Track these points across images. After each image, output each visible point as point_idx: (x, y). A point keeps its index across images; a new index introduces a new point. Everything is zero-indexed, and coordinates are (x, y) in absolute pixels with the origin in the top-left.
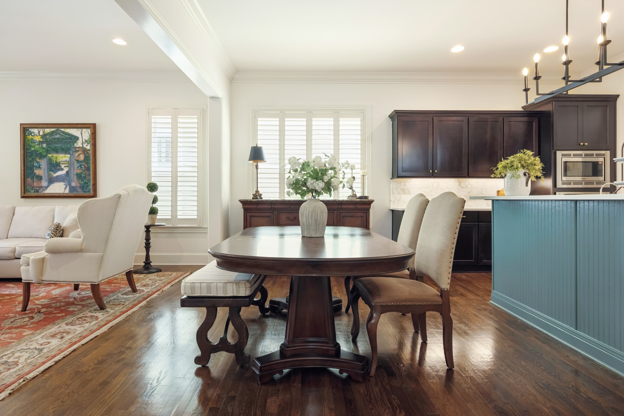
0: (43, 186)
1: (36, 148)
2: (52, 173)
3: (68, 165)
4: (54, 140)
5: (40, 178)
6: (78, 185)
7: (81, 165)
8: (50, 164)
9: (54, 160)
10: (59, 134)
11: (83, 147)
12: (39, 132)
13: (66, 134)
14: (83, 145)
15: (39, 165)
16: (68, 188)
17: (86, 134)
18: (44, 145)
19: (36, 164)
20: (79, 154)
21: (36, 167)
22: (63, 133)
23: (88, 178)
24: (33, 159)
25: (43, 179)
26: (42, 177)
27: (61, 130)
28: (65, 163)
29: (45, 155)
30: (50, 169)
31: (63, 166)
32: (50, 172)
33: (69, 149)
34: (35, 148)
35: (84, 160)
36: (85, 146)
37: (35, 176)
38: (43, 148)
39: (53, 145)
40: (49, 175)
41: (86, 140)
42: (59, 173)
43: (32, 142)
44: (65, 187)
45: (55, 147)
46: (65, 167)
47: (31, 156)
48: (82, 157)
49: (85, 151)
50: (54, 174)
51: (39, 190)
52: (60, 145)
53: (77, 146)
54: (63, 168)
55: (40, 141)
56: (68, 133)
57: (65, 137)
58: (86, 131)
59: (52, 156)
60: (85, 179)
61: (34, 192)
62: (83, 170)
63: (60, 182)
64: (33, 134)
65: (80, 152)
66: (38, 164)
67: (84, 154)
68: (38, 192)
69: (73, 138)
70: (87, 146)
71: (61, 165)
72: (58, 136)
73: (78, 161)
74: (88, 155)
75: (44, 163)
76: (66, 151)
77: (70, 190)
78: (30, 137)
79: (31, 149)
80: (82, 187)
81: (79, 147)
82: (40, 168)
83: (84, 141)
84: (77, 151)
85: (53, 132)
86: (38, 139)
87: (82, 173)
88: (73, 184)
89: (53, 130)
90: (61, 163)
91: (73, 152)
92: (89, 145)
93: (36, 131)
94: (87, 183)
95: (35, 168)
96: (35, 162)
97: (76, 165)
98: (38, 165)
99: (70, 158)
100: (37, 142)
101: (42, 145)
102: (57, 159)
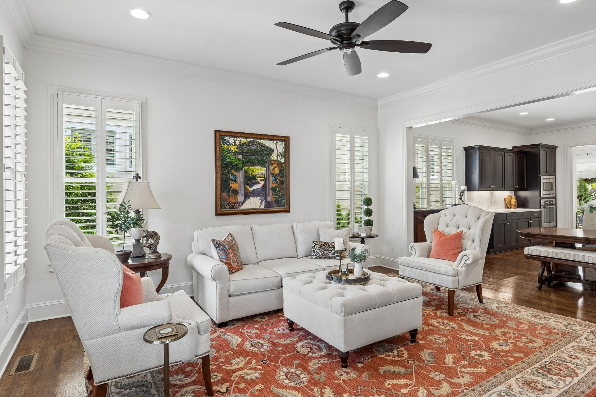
0: (239, 201)
1: (232, 159)
2: (248, 186)
3: (264, 178)
4: (251, 151)
5: (235, 192)
6: (274, 199)
7: (276, 179)
8: (246, 177)
9: (250, 173)
10: (255, 145)
11: (278, 161)
12: (235, 142)
13: (262, 146)
14: (278, 158)
15: (235, 178)
16: (264, 203)
17: (280, 147)
18: (240, 156)
19: (231, 177)
20: (275, 168)
21: (232, 180)
22: (259, 145)
23: (282, 192)
24: (228, 171)
25: (239, 193)
26: (238, 191)
27: (258, 142)
28: (261, 176)
29: (241, 167)
30: (246, 182)
31: (259, 179)
32: (246, 186)
33: (265, 162)
34: (230, 159)
35: (279, 174)
36: (279, 158)
37: (231, 190)
38: (239, 160)
39: (249, 157)
40: (245, 189)
41: (280, 153)
42: (256, 187)
43: (227, 151)
44: (261, 202)
45: (252, 159)
46: (261, 180)
47: (227, 168)
48: (277, 171)
49: (279, 164)
50: (251, 188)
51: (234, 205)
52: (256, 157)
53: (273, 159)
54: (259, 182)
55: (235, 152)
56: (264, 144)
57: (261, 149)
58: (281, 144)
59: (248, 169)
60: (279, 193)
61: (229, 208)
62: (277, 184)
63: (256, 197)
64: (228, 144)
65: (275, 166)
66: (233, 177)
67: (279, 167)
68: (234, 208)
69: (268, 150)
70: (281, 159)
71: (257, 178)
72: (254, 147)
73: (273, 175)
74: (283, 168)
75: (239, 175)
76: (262, 163)
77: (266, 206)
78: (226, 146)
79: (226, 160)
80: (277, 202)
81: (274, 160)
82: (236, 181)
83: (279, 154)
84: (272, 164)
85: (250, 142)
86: (233, 149)
87: (277, 187)
88: (269, 199)
89: (249, 140)
90: (257, 176)
91: (269, 165)
92: (284, 158)
93: (231, 140)
94: (282, 197)
95: (230, 181)
96: (230, 175)
97: (272, 178)
98: (233, 179)
99: (266, 171)
100: (233, 152)
101: (238, 156)
102: (253, 172)
